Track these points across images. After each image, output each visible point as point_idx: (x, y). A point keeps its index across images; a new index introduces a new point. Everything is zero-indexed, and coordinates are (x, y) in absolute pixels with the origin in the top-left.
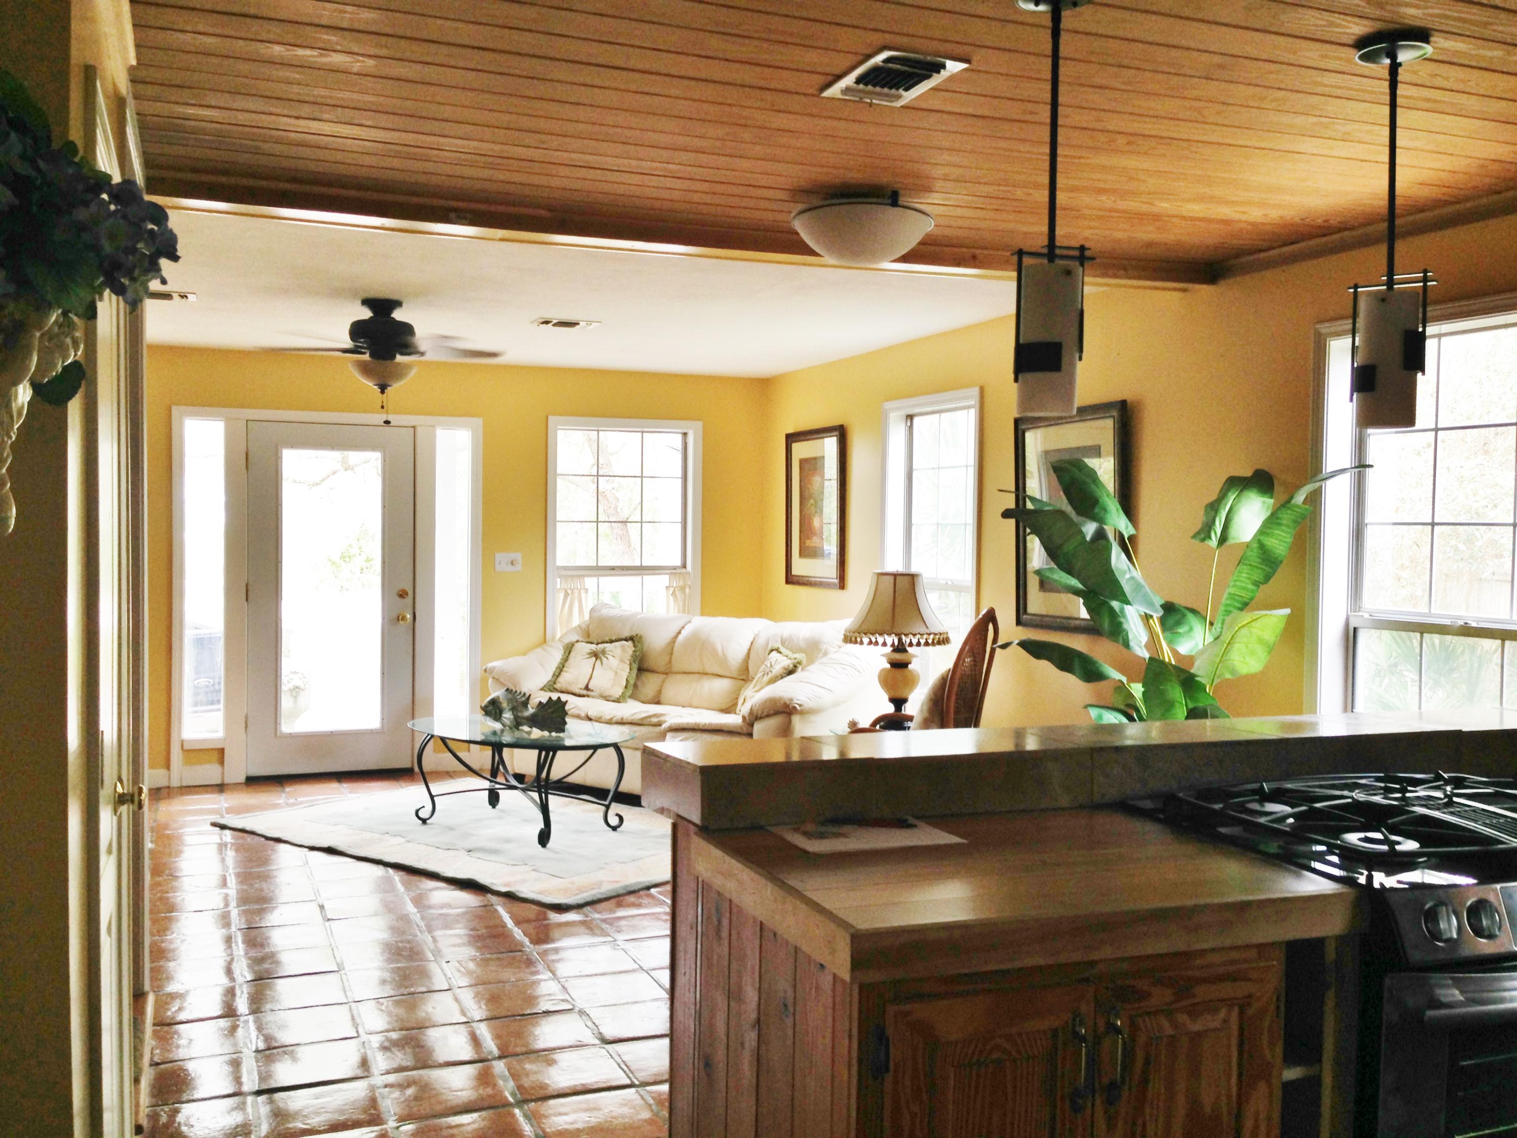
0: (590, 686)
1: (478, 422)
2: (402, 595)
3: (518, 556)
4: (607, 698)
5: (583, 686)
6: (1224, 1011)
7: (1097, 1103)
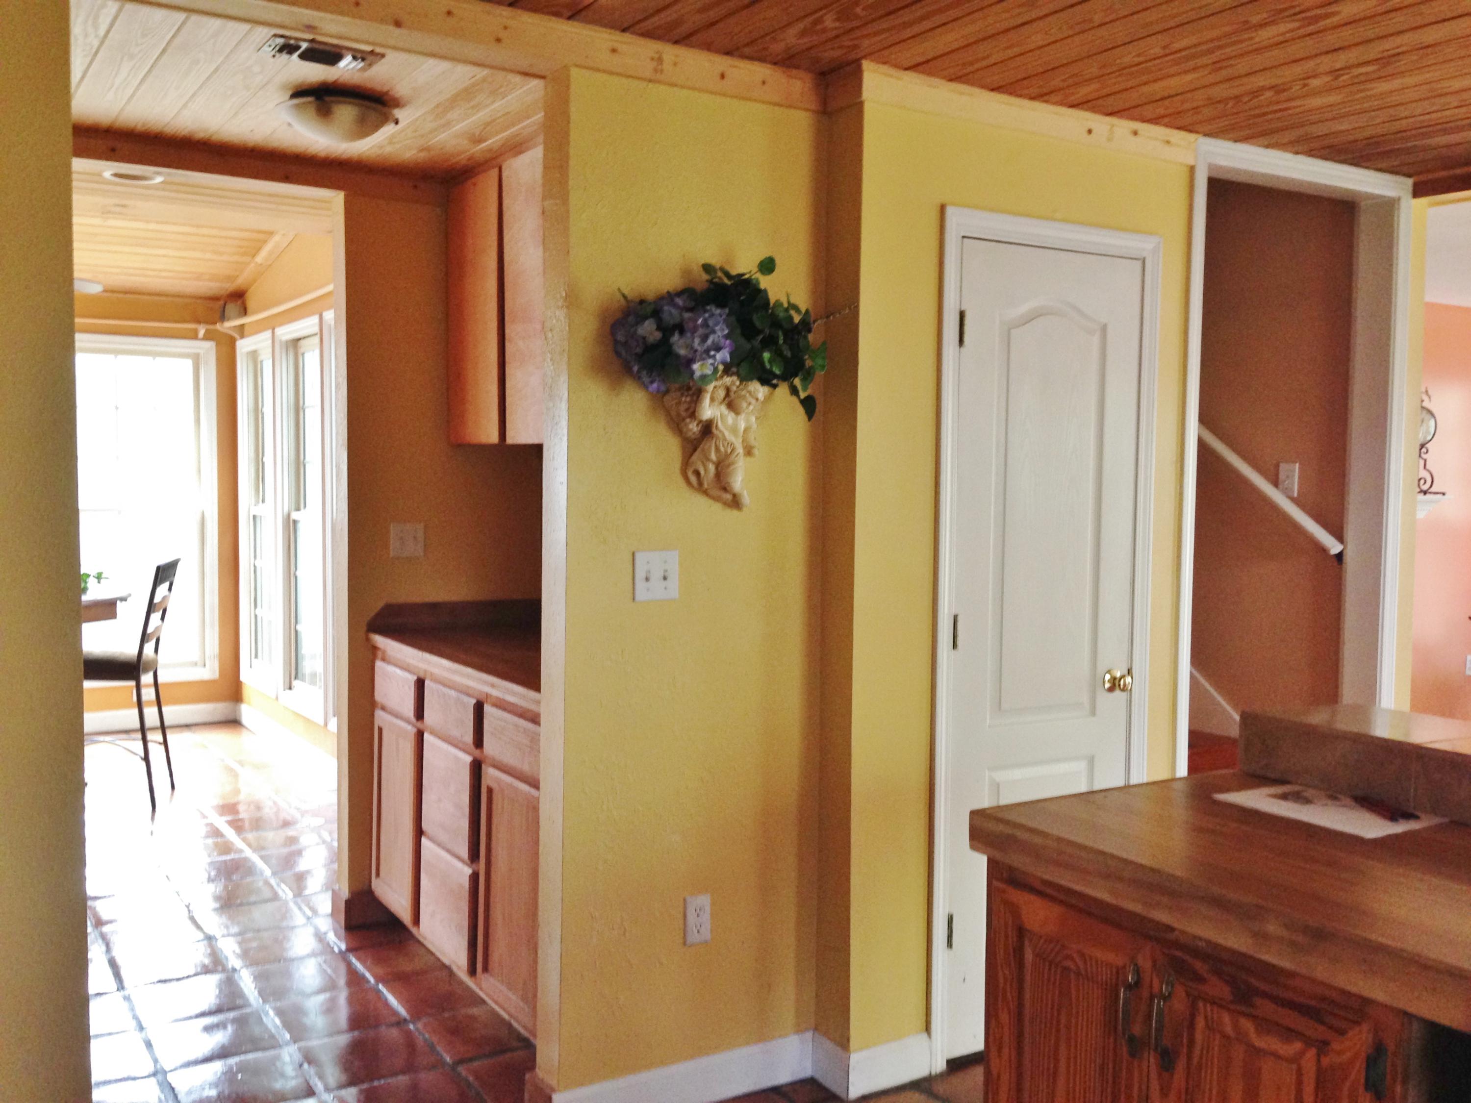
6: (1298, 1046)
7: (1151, 1060)
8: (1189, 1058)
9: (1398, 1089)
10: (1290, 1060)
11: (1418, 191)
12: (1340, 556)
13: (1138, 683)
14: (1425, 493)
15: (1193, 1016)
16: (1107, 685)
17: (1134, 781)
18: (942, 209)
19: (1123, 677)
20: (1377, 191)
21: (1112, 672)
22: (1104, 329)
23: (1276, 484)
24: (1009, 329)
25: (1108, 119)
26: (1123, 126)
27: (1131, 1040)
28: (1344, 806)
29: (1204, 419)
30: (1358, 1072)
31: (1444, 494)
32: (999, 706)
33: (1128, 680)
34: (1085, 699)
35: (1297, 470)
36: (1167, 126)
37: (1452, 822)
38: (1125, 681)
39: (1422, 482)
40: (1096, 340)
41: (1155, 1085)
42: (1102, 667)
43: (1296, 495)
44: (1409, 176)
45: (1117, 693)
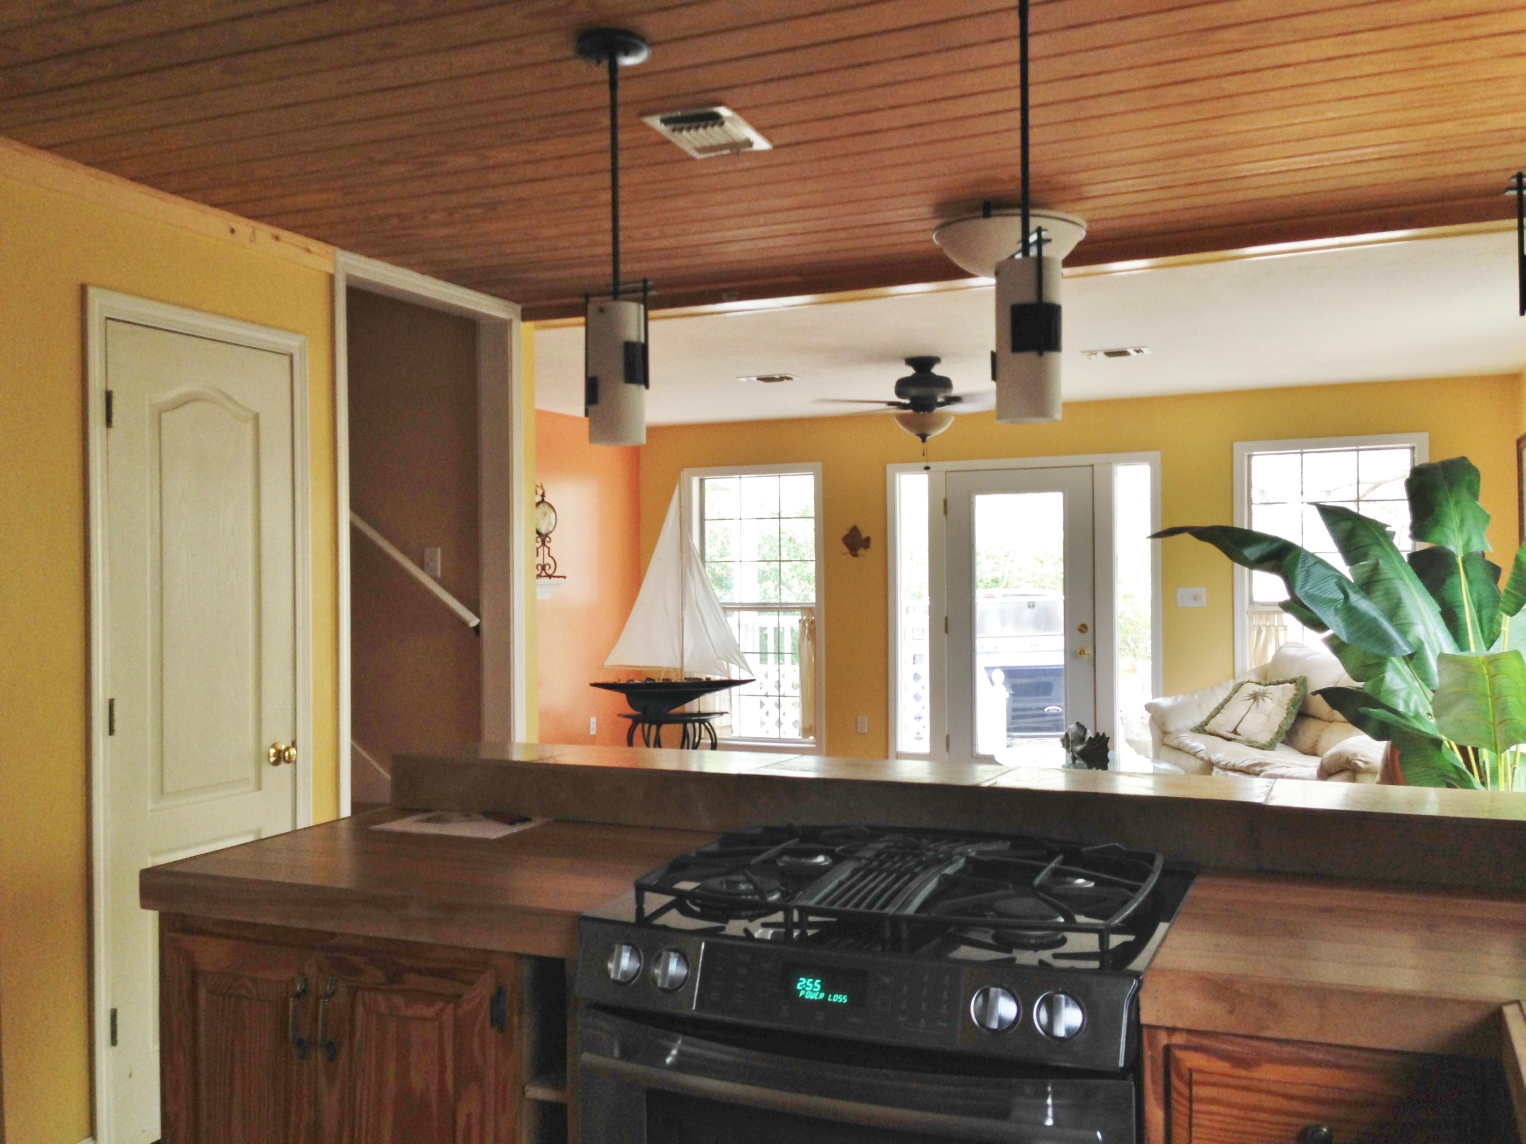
0: (1238, 730)
1: (1156, 455)
2: (1083, 628)
3: (1202, 591)
4: (1251, 744)
5: (1232, 729)
6: (439, 1005)
7: (319, 1056)
8: (351, 1046)
9: (516, 1020)
10: (433, 1020)
11: (527, 315)
12: (477, 629)
13: (303, 754)
14: (550, 576)
15: (353, 1006)
16: (272, 759)
17: (300, 826)
18: (83, 290)
19: (287, 749)
20: (493, 313)
21: (277, 745)
22: (256, 417)
23: (422, 566)
24: (159, 413)
25: (252, 223)
26: (264, 231)
27: (300, 1043)
28: (476, 820)
29: (355, 506)
30: (485, 1014)
31: (564, 577)
32: (161, 791)
33: (293, 751)
34: (251, 774)
35: (439, 553)
36: (307, 235)
37: (556, 820)
38: (289, 753)
39: (547, 567)
40: (249, 428)
41: (322, 1078)
42: (267, 741)
43: (439, 574)
44: (517, 302)
45: (283, 765)
